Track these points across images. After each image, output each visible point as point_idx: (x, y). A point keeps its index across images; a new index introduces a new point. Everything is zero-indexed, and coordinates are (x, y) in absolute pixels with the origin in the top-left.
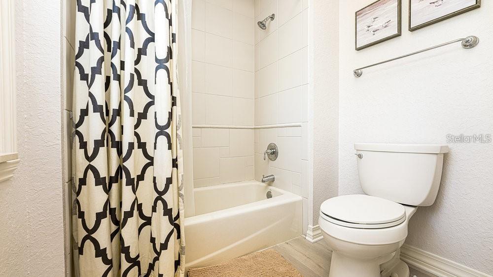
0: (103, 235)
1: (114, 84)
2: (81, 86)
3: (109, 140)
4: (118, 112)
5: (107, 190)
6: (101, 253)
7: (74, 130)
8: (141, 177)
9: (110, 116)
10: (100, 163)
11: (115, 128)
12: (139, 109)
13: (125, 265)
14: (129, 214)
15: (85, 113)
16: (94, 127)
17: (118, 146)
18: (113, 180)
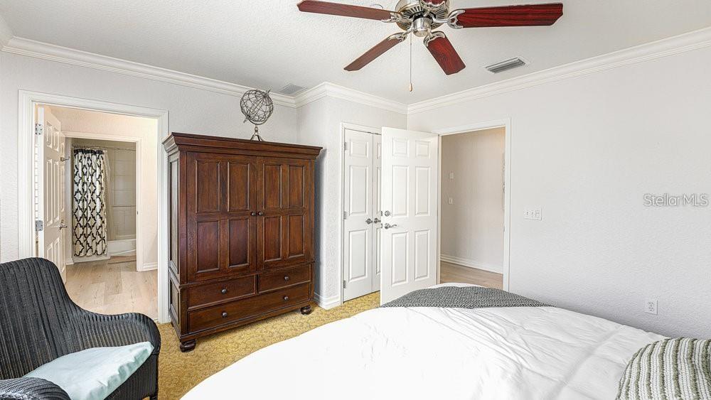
0: (82, 239)
1: (85, 202)
2: (76, 203)
3: (84, 216)
4: (86, 209)
5: (83, 229)
6: (81, 244)
7: (74, 214)
8: (93, 226)
9: (84, 210)
10: (81, 222)
11: (85, 213)
12: (92, 207)
13: (88, 248)
14: (89, 235)
15: (77, 210)
16: (80, 213)
17: (86, 218)
18: (86, 226)
